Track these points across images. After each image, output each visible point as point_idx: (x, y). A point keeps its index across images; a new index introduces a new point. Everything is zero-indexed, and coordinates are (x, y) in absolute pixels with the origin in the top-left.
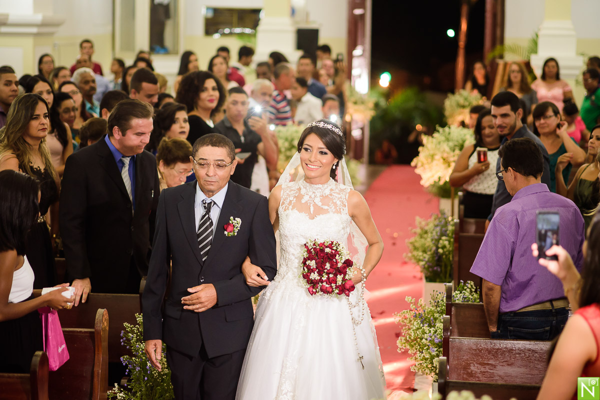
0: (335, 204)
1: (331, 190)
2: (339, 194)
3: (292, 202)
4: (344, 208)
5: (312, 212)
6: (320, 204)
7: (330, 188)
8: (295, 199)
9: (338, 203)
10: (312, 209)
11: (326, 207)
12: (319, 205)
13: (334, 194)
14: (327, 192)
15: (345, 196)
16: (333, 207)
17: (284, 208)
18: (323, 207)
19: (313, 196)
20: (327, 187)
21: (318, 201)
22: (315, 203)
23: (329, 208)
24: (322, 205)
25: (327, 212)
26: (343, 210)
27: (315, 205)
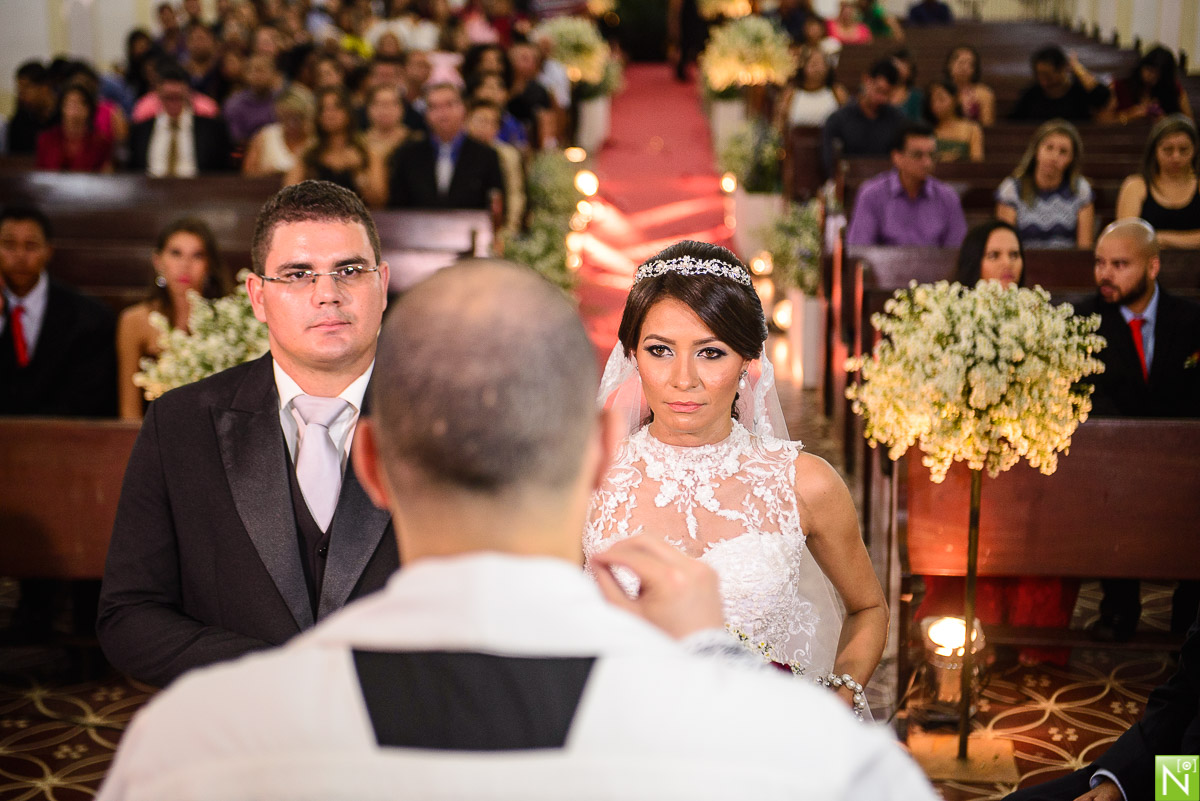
0: (760, 503)
1: (741, 458)
2: (766, 468)
3: (628, 508)
4: (786, 513)
5: (693, 535)
6: (713, 506)
7: (736, 452)
8: (632, 498)
9: (769, 498)
10: (692, 524)
11: (732, 515)
12: (711, 509)
13: (749, 470)
14: (731, 465)
15: (787, 475)
16: (757, 512)
17: (601, 527)
18: (721, 513)
19: (689, 483)
20: (730, 450)
21: (705, 495)
22: (698, 503)
23: (743, 517)
24: (721, 508)
25: (739, 529)
26: (786, 518)
27: (699, 509)
